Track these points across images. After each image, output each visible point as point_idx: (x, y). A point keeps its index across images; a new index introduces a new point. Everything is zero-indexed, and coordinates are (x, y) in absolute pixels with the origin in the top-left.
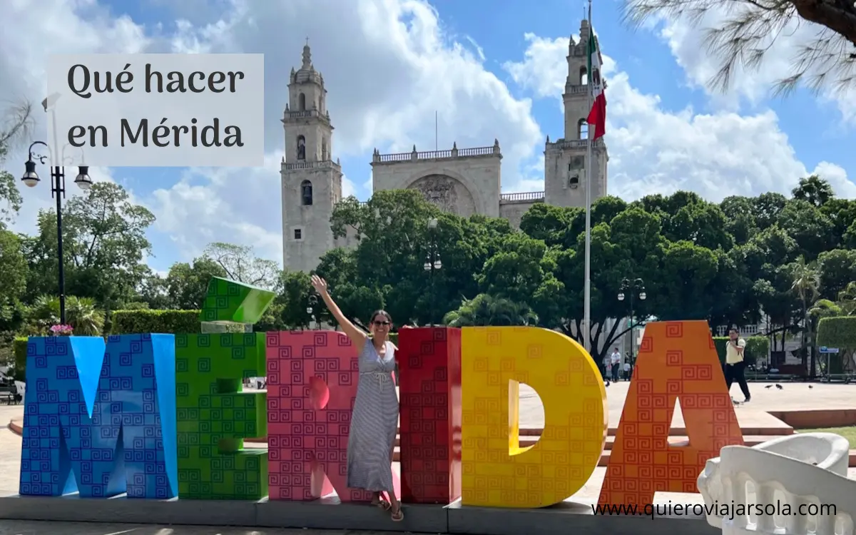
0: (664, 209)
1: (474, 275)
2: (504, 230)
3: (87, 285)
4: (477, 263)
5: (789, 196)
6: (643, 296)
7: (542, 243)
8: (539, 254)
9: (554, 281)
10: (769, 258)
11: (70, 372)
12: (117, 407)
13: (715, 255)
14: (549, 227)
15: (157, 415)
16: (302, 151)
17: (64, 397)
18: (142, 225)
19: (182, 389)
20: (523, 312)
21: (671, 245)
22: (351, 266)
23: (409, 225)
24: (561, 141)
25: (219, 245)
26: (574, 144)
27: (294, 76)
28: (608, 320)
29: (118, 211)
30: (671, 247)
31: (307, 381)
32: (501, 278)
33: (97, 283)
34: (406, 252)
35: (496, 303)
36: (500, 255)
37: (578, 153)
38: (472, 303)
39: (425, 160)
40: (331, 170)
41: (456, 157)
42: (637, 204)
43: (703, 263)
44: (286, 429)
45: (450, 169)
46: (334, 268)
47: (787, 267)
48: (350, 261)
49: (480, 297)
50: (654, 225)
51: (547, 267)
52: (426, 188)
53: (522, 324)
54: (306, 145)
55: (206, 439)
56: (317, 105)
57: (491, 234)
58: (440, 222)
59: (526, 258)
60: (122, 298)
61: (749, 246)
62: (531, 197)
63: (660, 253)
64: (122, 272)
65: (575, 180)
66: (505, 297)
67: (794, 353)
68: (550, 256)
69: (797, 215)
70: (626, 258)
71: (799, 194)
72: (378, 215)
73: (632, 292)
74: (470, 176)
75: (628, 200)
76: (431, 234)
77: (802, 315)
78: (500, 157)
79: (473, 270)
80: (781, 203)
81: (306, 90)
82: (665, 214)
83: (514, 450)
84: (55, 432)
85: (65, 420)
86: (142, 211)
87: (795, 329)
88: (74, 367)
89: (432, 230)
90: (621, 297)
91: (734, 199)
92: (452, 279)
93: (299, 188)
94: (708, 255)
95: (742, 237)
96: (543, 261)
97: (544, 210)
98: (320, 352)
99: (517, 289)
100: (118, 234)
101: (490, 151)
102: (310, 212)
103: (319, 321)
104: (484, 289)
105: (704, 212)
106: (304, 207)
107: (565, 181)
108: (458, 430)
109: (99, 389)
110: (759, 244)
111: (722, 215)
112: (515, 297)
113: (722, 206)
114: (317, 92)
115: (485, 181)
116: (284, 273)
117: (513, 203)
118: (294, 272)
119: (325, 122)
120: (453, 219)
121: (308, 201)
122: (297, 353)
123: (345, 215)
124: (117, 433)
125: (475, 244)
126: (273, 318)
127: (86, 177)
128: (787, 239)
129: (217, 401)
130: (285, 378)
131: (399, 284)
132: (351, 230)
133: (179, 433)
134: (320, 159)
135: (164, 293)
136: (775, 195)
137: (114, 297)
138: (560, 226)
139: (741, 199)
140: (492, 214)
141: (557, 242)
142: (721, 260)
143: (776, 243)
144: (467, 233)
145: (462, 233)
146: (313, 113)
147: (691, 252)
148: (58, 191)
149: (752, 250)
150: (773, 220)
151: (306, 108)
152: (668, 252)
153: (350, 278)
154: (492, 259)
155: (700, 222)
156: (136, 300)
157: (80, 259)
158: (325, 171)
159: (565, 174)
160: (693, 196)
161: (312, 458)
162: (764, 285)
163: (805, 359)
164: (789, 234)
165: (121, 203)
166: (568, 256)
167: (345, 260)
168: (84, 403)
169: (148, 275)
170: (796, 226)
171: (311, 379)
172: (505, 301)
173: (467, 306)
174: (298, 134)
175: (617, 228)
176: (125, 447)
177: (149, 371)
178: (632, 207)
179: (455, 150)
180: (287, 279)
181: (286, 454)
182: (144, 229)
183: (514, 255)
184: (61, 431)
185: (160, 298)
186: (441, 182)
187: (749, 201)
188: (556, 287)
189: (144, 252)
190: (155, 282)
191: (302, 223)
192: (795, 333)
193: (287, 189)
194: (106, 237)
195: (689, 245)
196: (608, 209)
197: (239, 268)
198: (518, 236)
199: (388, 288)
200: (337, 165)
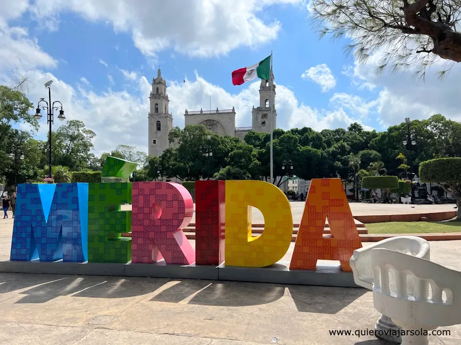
0: (299, 134)
1: (225, 158)
2: (237, 141)
3: (66, 161)
4: (226, 154)
5: (347, 130)
6: (292, 168)
7: (252, 146)
8: (251, 151)
9: (257, 161)
10: (340, 153)
11: (37, 201)
12: (60, 218)
13: (320, 152)
14: (255, 140)
15: (79, 222)
16: (157, 109)
17: (34, 213)
18: (90, 138)
19: (91, 210)
20: (245, 173)
21: (302, 148)
22: (176, 154)
23: (200, 139)
24: (258, 108)
25: (122, 146)
26: (264, 109)
27: (154, 81)
28: (277, 177)
29: (81, 131)
30: (302, 149)
31: (151, 206)
32: (236, 160)
33: (70, 160)
34: (199, 149)
35: (234, 170)
36: (236, 151)
37: (265, 113)
38: (225, 169)
39: (205, 114)
40: (168, 117)
41: (218, 113)
42: (289, 132)
43: (315, 155)
44: (141, 228)
45: (215, 118)
46: (169, 155)
47: (346, 157)
48: (175, 152)
49: (227, 167)
50: (296, 141)
51: (255, 156)
52: (206, 125)
53: (244, 179)
54: (159, 107)
55: (102, 233)
56: (163, 92)
57: (232, 143)
58: (211, 137)
59: (245, 152)
60: (81, 166)
61: (332, 149)
62: (247, 129)
63: (298, 151)
64: (82, 156)
65: (264, 123)
66: (237, 167)
67: (350, 190)
68: (255, 151)
69: (350, 137)
70: (285, 153)
71: (350, 129)
72: (188, 135)
73: (288, 166)
74: (223, 120)
75: (285, 130)
76: (208, 142)
77: (354, 175)
78: (235, 113)
79: (225, 157)
80: (344, 133)
81: (159, 86)
82: (299, 136)
83: (250, 239)
84: (29, 229)
85: (34, 224)
86: (91, 132)
87: (350, 181)
88: (40, 199)
89: (209, 141)
90: (283, 168)
91: (326, 130)
92: (217, 160)
93: (155, 124)
94: (317, 152)
95: (329, 145)
96: (253, 153)
97: (254, 133)
98: (158, 192)
99: (242, 164)
100: (80, 141)
101: (231, 111)
102: (160, 133)
103: (162, 176)
104: (229, 164)
105: (314, 135)
106: (157, 131)
107: (260, 123)
108: (224, 225)
109: (51, 209)
110: (335, 147)
111: (322, 136)
112: (241, 167)
113: (321, 133)
114: (163, 87)
115: (229, 122)
116: (149, 157)
117: (240, 131)
118: (153, 157)
119: (166, 98)
120: (217, 136)
121: (159, 129)
122: (147, 192)
123: (174, 134)
124: (59, 230)
125: (226, 146)
126: (144, 175)
127: (63, 116)
128: (346, 146)
129: (108, 215)
130: (141, 204)
131: (195, 162)
132: (176, 140)
133: (89, 230)
134: (164, 113)
135: (99, 165)
136: (342, 129)
137: (77, 166)
138: (259, 139)
139: (329, 130)
140: (232, 136)
141: (258, 146)
142: (322, 154)
143: (342, 147)
144: (223, 142)
145: (221, 142)
146: (161, 95)
147: (310, 151)
148: (50, 121)
149: (333, 150)
150: (341, 139)
151: (159, 93)
152: (301, 150)
153: (176, 160)
154: (232, 153)
155: (313, 139)
156: (88, 168)
157: (64, 151)
158: (166, 118)
159: (260, 120)
160: (310, 129)
161: (153, 241)
162: (339, 164)
163: (354, 192)
164: (347, 144)
165: (82, 128)
166: (262, 152)
167: (174, 152)
168: (44, 216)
169: (93, 158)
170: (350, 141)
171: (154, 205)
172: (237, 169)
173: (223, 171)
174: (156, 103)
175: (281, 141)
176: (63, 237)
177: (75, 200)
178: (287, 133)
179: (217, 110)
180: (150, 159)
181: (140, 241)
182: (91, 139)
183: (241, 151)
184: (32, 229)
185: (97, 167)
186: (212, 123)
187: (332, 131)
188: (257, 164)
189: (91, 148)
190: (96, 160)
191: (156, 138)
192: (350, 183)
193: (150, 124)
194: (75, 142)
195: (310, 148)
196: (278, 133)
197: (130, 155)
198: (243, 143)
199: (191, 164)
200: (171, 115)
